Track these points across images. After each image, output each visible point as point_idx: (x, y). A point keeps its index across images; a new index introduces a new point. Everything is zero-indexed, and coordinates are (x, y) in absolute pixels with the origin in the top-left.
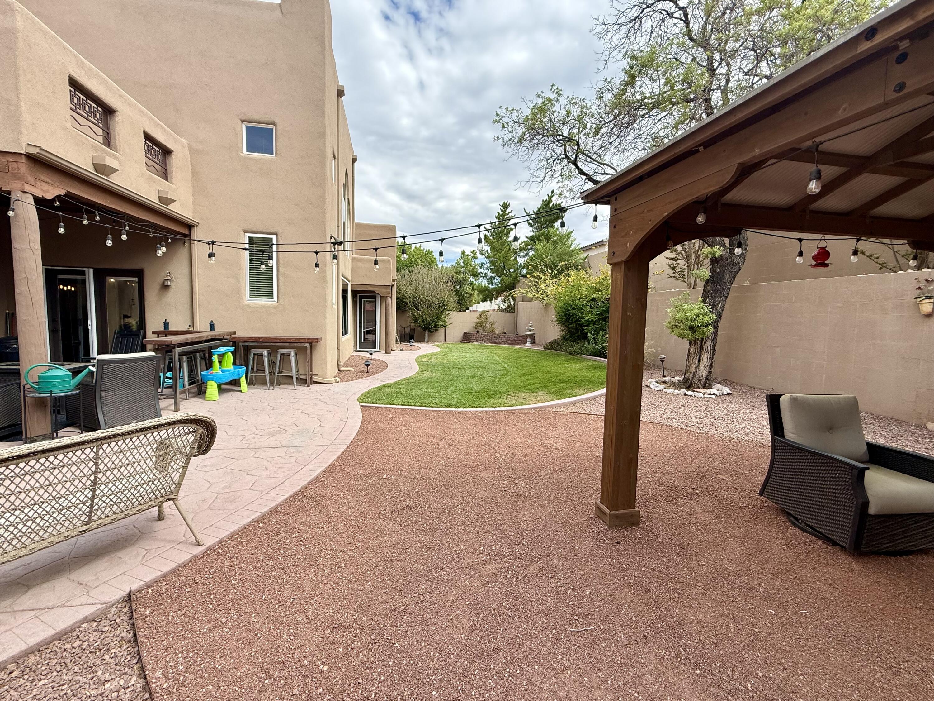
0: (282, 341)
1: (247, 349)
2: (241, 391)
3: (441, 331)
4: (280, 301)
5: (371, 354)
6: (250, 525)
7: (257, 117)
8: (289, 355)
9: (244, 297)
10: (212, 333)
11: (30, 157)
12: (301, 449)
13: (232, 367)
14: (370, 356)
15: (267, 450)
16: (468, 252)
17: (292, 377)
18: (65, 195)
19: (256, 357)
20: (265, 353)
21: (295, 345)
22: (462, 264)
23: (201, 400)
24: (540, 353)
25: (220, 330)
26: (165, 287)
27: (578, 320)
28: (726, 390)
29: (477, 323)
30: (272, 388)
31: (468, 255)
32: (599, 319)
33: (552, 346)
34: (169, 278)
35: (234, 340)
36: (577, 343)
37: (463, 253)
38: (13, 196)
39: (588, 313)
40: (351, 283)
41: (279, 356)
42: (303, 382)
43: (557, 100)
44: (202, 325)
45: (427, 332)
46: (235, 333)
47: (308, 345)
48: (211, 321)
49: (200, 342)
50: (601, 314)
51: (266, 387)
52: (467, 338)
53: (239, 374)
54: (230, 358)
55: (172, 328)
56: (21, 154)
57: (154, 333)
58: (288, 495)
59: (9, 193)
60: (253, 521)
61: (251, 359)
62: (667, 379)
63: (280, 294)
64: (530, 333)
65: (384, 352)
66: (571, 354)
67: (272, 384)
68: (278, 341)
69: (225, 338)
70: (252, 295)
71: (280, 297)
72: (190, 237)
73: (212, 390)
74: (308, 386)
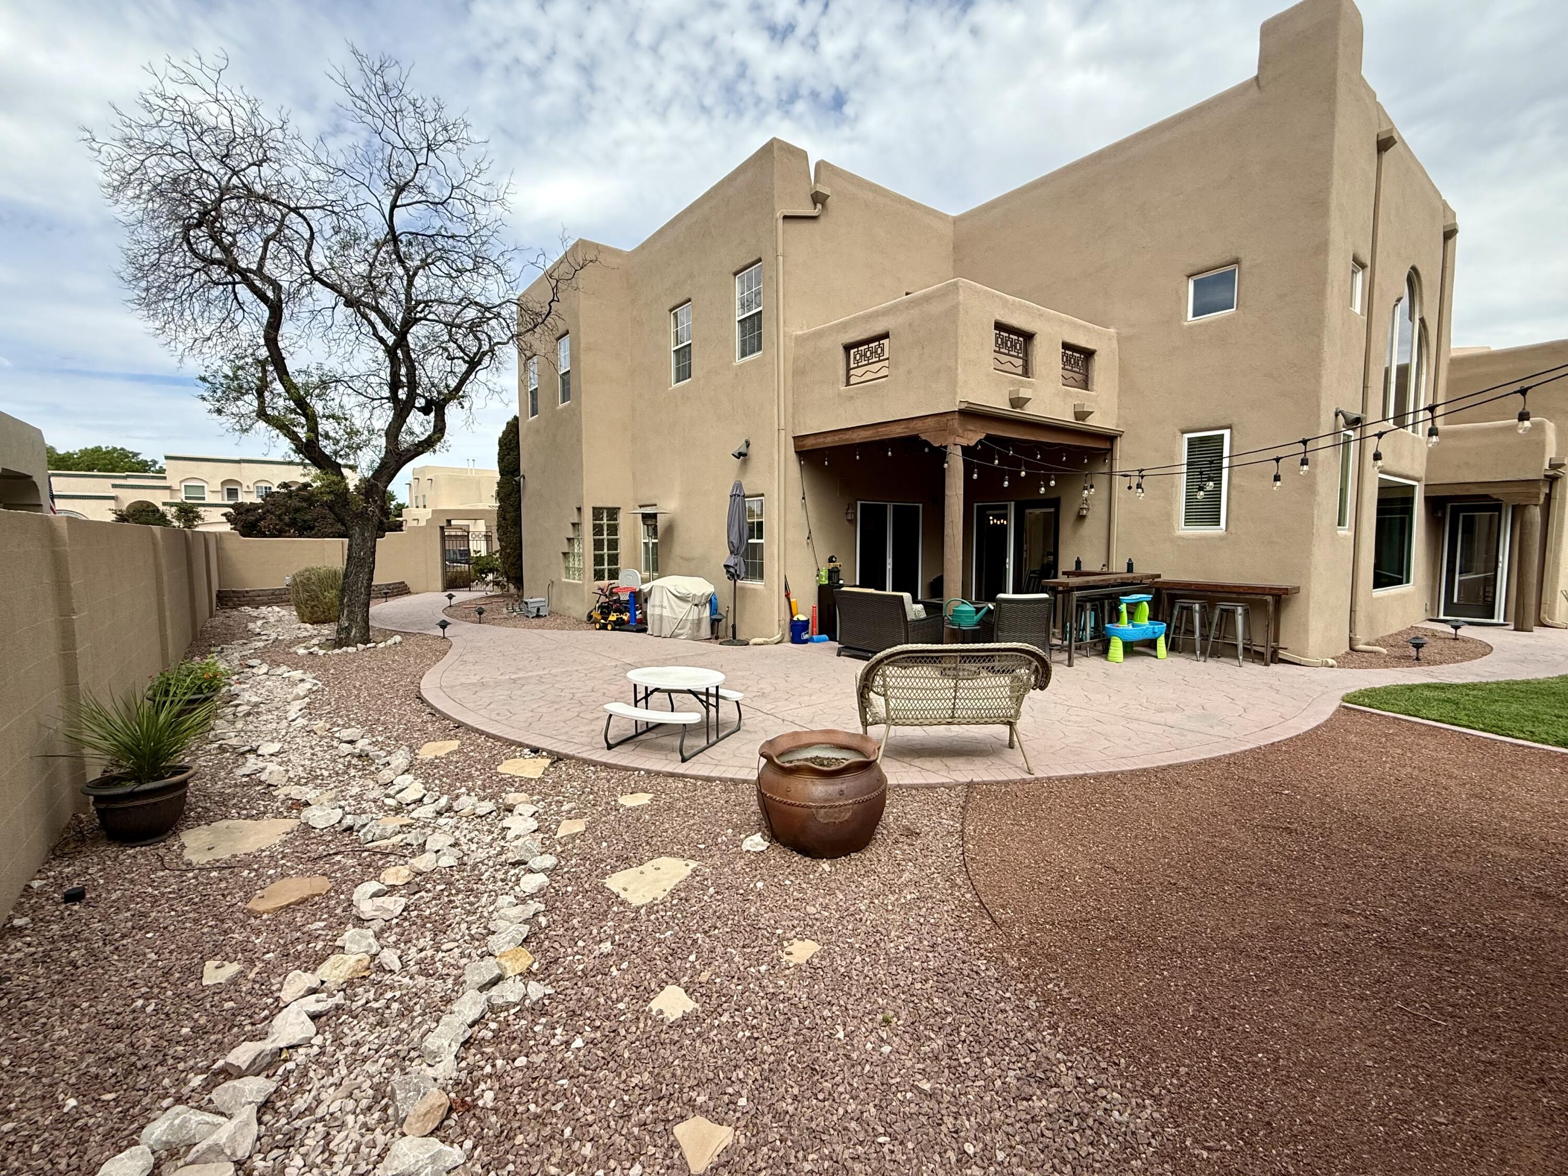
0: (1226, 589)
1: (1173, 598)
2: (1156, 657)
4: (1231, 529)
5: (1456, 628)
6: (1082, 777)
7: (1211, 263)
8: (1234, 612)
9: (1176, 526)
10: (1130, 575)
11: (962, 413)
12: (1185, 733)
13: (1147, 622)
14: (1453, 631)
15: (1142, 723)
17: (1236, 646)
18: (984, 439)
19: (1185, 612)
20: (1197, 607)
21: (1248, 597)
23: (1103, 660)
25: (1140, 570)
26: (1081, 518)
30: (1203, 659)
34: (1085, 506)
35: (1157, 586)
38: (948, 451)
40: (1423, 483)
41: (1217, 612)
44: (1118, 566)
46: (1159, 576)
47: (1269, 598)
48: (1130, 560)
49: (1107, 587)
51: (1195, 658)
53: (1155, 633)
54: (1145, 609)
55: (1085, 568)
56: (955, 411)
57: (1064, 573)
58: (1135, 767)
59: (946, 447)
60: (1086, 775)
61: (1176, 612)
63: (1231, 516)
65: (1512, 627)
67: (1203, 653)
68: (1220, 589)
69: (1144, 581)
70: (1188, 521)
71: (1230, 522)
72: (1112, 451)
73: (1116, 648)
74: (1270, 665)
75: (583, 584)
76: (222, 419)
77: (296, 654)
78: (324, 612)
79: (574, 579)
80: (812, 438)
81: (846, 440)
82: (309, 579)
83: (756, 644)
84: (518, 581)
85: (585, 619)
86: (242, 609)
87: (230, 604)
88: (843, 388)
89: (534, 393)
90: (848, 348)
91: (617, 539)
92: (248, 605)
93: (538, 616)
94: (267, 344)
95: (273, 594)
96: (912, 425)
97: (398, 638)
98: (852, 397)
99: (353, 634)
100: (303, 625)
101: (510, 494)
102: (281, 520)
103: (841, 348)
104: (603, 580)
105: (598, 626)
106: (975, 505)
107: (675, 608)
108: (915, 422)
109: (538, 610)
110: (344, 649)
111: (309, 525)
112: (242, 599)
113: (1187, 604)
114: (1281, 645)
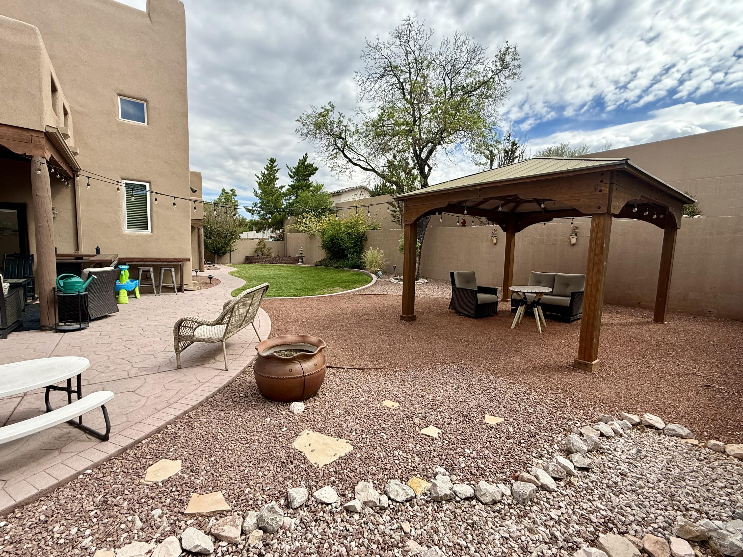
0: (163, 261)
3: (228, 255)
4: (155, 232)
7: (131, 93)
9: (123, 228)
11: (46, 134)
16: (228, 190)
19: (144, 273)
21: (173, 263)
22: (223, 200)
24: (313, 268)
25: (106, 253)
27: (341, 246)
28: (426, 281)
29: (257, 249)
31: (228, 193)
32: (354, 246)
33: (320, 264)
36: (339, 261)
37: (224, 190)
39: (347, 242)
41: (163, 271)
42: (180, 289)
43: (331, 111)
45: (216, 256)
46: (117, 255)
47: (182, 263)
48: (97, 247)
50: (354, 243)
52: (248, 260)
53: (134, 286)
56: (42, 132)
61: (141, 274)
62: (398, 277)
63: (154, 225)
64: (300, 255)
66: (336, 268)
67: (158, 292)
70: (129, 227)
71: (154, 228)
72: (74, 180)
73: (124, 296)
74: (183, 292)
113: (146, 269)
114: (184, 283)
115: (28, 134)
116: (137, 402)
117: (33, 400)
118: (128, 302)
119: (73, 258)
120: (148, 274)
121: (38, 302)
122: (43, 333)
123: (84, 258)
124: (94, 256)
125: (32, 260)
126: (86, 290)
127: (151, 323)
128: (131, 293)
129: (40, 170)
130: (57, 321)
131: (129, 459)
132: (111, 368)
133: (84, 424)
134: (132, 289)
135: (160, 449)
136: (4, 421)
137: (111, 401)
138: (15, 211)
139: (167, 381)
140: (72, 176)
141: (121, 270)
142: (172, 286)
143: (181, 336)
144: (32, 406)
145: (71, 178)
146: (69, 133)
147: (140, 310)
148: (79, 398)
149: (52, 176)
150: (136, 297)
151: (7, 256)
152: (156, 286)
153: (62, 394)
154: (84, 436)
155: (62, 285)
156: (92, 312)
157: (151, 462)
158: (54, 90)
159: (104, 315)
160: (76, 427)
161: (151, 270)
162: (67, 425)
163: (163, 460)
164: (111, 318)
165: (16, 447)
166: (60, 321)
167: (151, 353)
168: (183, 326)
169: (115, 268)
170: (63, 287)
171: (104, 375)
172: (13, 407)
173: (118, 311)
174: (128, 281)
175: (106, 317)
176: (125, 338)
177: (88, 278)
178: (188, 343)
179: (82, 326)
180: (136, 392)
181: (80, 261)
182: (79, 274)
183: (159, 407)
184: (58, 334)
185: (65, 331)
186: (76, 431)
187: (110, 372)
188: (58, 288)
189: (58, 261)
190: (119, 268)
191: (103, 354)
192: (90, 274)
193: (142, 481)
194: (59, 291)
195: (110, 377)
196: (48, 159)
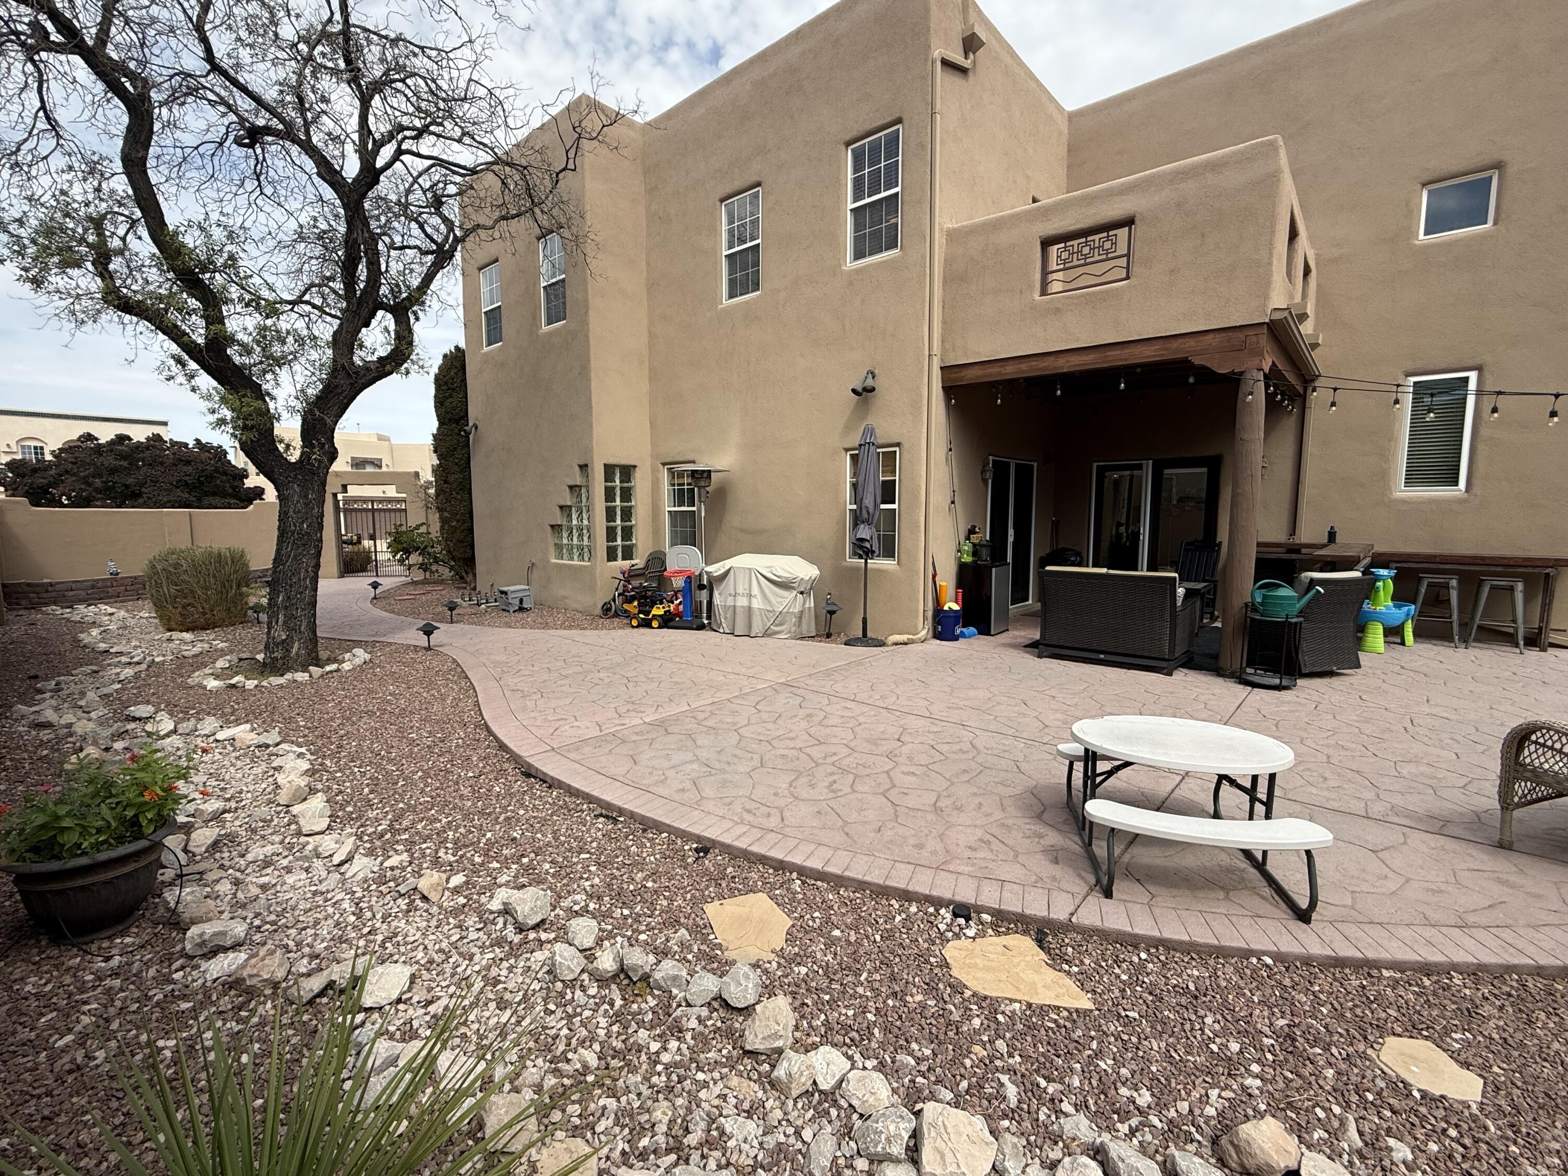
1: (1418, 573)
2: (1404, 647)
4: (1477, 490)
7: (1459, 167)
8: (1512, 589)
9: (1391, 487)
21: (1520, 570)
30: (1463, 645)
41: (1486, 589)
42: (1535, 641)
44: (1312, 534)
47: (1552, 572)
48: (1332, 528)
51: (1449, 644)
54: (1388, 587)
56: (1264, 323)
61: (1422, 590)
63: (1478, 475)
67: (1464, 639)
68: (1480, 562)
70: (1409, 481)
71: (1475, 481)
72: (1304, 397)
73: (1376, 637)
74: (1544, 650)
75: (593, 567)
76: (42, 299)
77: (205, 688)
78: (204, 614)
79: (572, 559)
80: (976, 367)
81: (1040, 369)
82: (177, 566)
83: (896, 644)
84: (470, 562)
85: (598, 611)
86: (49, 609)
87: (24, 602)
88: (1037, 297)
89: (494, 316)
90: (1046, 243)
91: (631, 507)
92: (55, 603)
93: (521, 609)
94: (128, 172)
95: (93, 587)
96: (1175, 344)
97: (361, 655)
98: (1058, 310)
99: (294, 651)
100: (176, 635)
101: (455, 449)
102: (90, 485)
103: (1038, 243)
104: (615, 560)
105: (634, 623)
106: (1095, 465)
107: (773, 599)
108: (1180, 341)
109: (521, 601)
110: (289, 676)
111: (133, 492)
112: (45, 595)
113: (1439, 579)
114: (1553, 625)
115: (1241, 335)
116: (1379, 878)
117: (1196, 788)
118: (1382, 650)
119: (1283, 550)
120: (1443, 592)
121: (1218, 624)
122: (1220, 681)
123: (1303, 551)
124: (1323, 546)
125: (1219, 551)
126: (1301, 613)
127: (1435, 711)
128: (1393, 633)
129: (1251, 394)
130: (1244, 665)
131: (1349, 988)
132: (1331, 783)
133: (1269, 867)
134: (1398, 623)
135: (1425, 1013)
136: (1158, 804)
137: (1325, 850)
138: (1205, 470)
139: (1465, 866)
140: (1301, 391)
141: (1377, 578)
142: (1511, 630)
143: (1524, 765)
144: (1193, 797)
145: (1299, 395)
146: (1309, 312)
147: (1412, 674)
148: (1268, 816)
149: (1270, 398)
150: (1403, 643)
151: (1187, 544)
152: (1460, 625)
153: (1239, 797)
154: (1267, 891)
155: (1259, 600)
156: (1306, 660)
157: (1399, 1030)
158: (1293, 234)
159: (1328, 669)
160: (1255, 867)
161: (1454, 583)
162: (1241, 856)
163: (1429, 1043)
164: (1342, 678)
165: (1169, 852)
166: (1248, 665)
167: (1429, 781)
168: (1536, 743)
169: (1364, 573)
170: (1262, 604)
171: (1314, 791)
172: (1169, 789)
173: (1358, 666)
174: (1390, 603)
175: (1330, 674)
176: (1368, 729)
177: (1308, 591)
178: (1543, 790)
179: (1285, 683)
180: (1380, 854)
181: (1294, 556)
182: (1291, 582)
183: (1434, 916)
184: (1242, 686)
185: (1254, 685)
186: (1253, 872)
187: (1328, 789)
188: (1253, 604)
189: (1261, 556)
190: (1372, 573)
191: (1318, 748)
192: (1313, 582)
193: (1370, 1051)
194: (1255, 610)
195: (1328, 800)
196: (1267, 370)
